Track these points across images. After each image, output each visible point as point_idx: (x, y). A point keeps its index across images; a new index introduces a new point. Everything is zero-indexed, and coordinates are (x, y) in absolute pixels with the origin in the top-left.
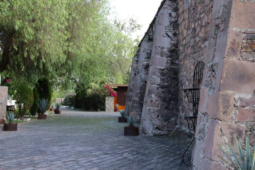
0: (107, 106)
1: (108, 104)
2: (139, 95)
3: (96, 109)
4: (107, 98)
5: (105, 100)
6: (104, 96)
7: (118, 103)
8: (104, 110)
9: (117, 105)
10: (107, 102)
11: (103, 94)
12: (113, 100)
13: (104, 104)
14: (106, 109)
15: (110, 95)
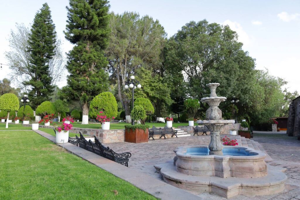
0: (273, 128)
1: (274, 128)
2: (298, 125)
3: (266, 130)
4: (273, 125)
5: (271, 125)
6: (271, 124)
7: (279, 127)
8: (271, 130)
9: (279, 128)
10: (273, 127)
11: (270, 123)
12: (276, 126)
13: (271, 128)
14: (273, 130)
15: (275, 123)
